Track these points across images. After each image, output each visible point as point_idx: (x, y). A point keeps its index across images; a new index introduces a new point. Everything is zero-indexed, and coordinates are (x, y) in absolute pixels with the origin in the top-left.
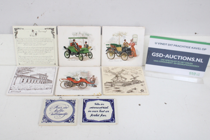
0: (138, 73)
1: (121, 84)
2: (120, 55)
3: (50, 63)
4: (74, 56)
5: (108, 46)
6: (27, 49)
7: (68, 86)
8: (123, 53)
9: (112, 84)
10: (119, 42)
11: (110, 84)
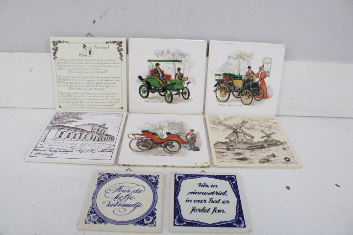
0: (272, 127)
1: (245, 146)
2: (239, 95)
3: (114, 106)
4: (157, 94)
5: (218, 78)
6: (73, 79)
7: (144, 148)
8: (245, 91)
9: (228, 146)
10: (239, 71)
11: (225, 146)
